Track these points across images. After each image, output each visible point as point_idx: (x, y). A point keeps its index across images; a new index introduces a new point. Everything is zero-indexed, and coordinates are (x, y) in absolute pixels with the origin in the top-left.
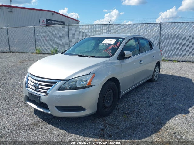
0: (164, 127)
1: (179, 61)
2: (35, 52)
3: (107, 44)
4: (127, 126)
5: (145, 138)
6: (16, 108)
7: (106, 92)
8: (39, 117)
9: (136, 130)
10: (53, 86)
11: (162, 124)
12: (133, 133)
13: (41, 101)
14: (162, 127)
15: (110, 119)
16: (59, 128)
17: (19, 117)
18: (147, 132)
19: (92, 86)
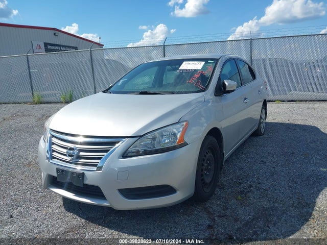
0: (316, 210)
1: (284, 101)
2: (32, 100)
3: (189, 70)
4: (252, 214)
5: (293, 234)
6: (25, 202)
7: (205, 156)
8: (79, 216)
9: (271, 221)
10: (112, 149)
11: (310, 204)
12: (268, 227)
13: (87, 182)
14: (313, 210)
15: (215, 205)
16: (125, 233)
17: (36, 220)
18: (292, 222)
19: (185, 144)
